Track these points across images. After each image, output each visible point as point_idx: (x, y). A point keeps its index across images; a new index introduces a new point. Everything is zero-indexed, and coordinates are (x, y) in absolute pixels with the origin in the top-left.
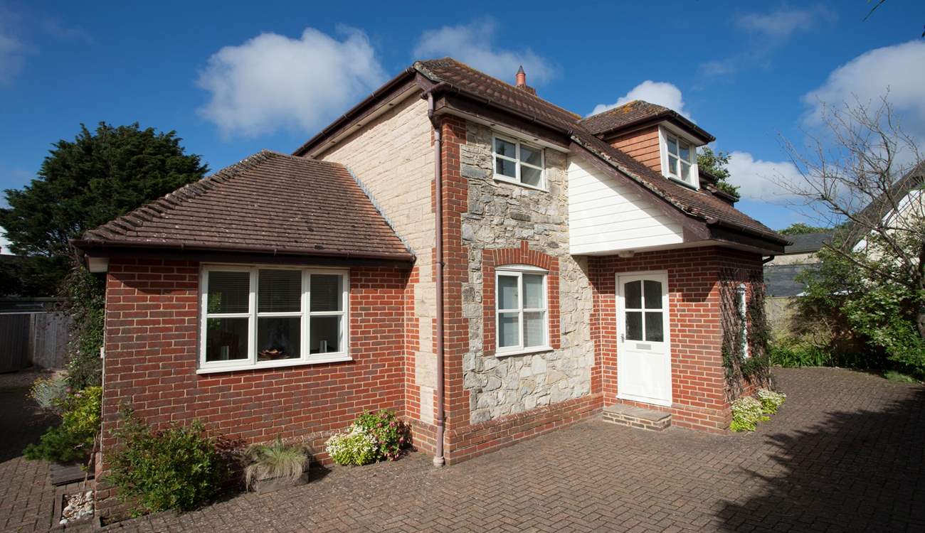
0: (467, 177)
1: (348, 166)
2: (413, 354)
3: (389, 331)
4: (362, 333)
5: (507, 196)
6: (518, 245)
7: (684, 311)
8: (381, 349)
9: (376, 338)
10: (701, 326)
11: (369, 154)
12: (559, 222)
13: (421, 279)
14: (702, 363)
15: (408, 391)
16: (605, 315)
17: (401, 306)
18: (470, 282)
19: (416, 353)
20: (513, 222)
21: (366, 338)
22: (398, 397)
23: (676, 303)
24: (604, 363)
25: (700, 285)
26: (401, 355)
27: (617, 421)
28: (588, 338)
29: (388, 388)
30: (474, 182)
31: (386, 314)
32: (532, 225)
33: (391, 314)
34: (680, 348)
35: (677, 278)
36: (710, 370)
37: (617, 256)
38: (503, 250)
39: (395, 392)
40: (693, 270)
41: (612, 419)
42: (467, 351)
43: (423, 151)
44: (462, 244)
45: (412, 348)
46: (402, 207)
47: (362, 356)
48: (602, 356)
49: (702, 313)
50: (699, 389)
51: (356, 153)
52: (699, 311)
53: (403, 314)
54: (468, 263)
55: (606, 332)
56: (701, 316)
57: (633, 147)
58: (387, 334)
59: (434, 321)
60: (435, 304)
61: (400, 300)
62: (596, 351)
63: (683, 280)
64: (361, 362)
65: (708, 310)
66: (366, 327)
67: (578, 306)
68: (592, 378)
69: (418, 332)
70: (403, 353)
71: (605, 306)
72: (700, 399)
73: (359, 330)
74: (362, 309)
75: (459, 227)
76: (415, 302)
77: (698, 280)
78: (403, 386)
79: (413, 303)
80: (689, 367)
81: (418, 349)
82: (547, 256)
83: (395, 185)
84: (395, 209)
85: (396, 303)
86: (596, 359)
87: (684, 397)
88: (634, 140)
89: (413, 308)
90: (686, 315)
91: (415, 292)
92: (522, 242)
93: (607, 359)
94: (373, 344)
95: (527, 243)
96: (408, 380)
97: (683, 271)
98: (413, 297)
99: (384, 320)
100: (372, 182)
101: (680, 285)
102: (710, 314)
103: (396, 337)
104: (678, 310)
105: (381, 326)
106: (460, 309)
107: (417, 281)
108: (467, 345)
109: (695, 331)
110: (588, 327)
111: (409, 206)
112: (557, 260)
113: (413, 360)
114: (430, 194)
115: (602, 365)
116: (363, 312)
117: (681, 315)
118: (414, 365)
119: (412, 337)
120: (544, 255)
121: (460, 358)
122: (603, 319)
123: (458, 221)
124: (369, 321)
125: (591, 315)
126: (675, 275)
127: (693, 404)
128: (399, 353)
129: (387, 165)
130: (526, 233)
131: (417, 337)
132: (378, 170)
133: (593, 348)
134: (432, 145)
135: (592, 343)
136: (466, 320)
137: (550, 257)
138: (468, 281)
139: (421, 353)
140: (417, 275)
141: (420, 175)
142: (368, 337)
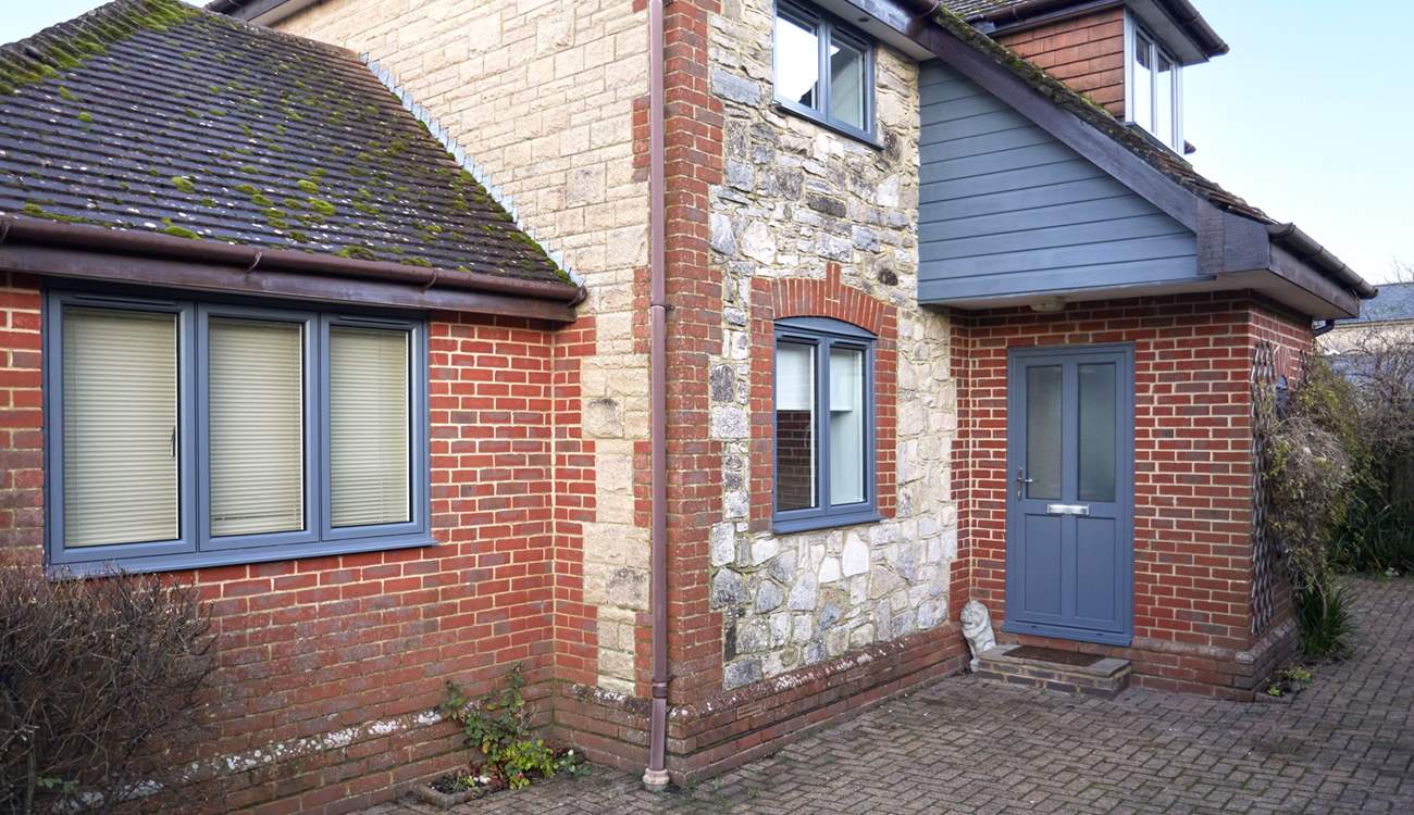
0: (720, 96)
1: (372, 57)
2: (579, 529)
3: (518, 474)
4: (458, 477)
5: (803, 152)
6: (819, 274)
7: (1169, 433)
8: (500, 518)
9: (488, 490)
10: (1207, 468)
11: (440, 27)
12: (899, 224)
13: (600, 346)
14: (1206, 549)
15: (562, 621)
16: (982, 444)
17: (544, 413)
18: (725, 355)
19: (587, 526)
20: (812, 216)
21: (466, 491)
22: (537, 635)
23: (1151, 416)
24: (976, 553)
25: (1210, 376)
26: (544, 534)
27: (1011, 679)
28: (947, 496)
29: (516, 612)
30: (737, 112)
31: (511, 432)
32: (847, 228)
33: (522, 432)
34: (1157, 517)
35: (1157, 360)
36: (1224, 563)
37: (1027, 308)
38: (792, 281)
39: (533, 623)
40: (1195, 343)
41: (1000, 677)
42: (718, 518)
43: (609, 26)
44: (710, 261)
45: (574, 515)
46: (544, 167)
47: (458, 535)
48: (971, 538)
49: (1211, 438)
50: (1197, 605)
51: (394, 24)
52: (1205, 434)
53: (547, 433)
54: (719, 306)
55: (982, 484)
56: (1209, 445)
57: (1060, 57)
58: (512, 481)
59: (640, 447)
60: (646, 406)
61: (542, 398)
62: (960, 526)
63: (1169, 366)
64: (453, 550)
65: (1227, 433)
66: (465, 462)
67: (932, 421)
68: (951, 586)
69: (591, 475)
70: (549, 528)
71: (983, 424)
72: (1196, 628)
73: (450, 470)
74: (458, 418)
75: (705, 219)
76: (584, 401)
77: (1207, 365)
78: (549, 607)
79: (576, 405)
80: (1177, 559)
81: (592, 518)
82: (875, 302)
83: (524, 109)
84: (521, 173)
85: (534, 405)
86: (960, 545)
87: (1162, 624)
88: (1064, 40)
89: (577, 419)
90: (1174, 445)
91: (583, 377)
92: (829, 266)
93: (982, 543)
94: (483, 504)
95: (838, 268)
96: (561, 594)
97: (1171, 345)
98: (577, 392)
99: (506, 447)
100: (449, 101)
101: (1162, 378)
102: (1230, 440)
103: (534, 488)
104: (1156, 433)
105: (500, 461)
106: (705, 419)
107: (590, 351)
108: (718, 504)
109: (1193, 479)
110: (949, 470)
111: (564, 164)
112: (894, 312)
113: (578, 543)
114: (628, 134)
115: (971, 558)
116: (459, 426)
117: (1162, 445)
118: (580, 556)
119: (574, 488)
120: (869, 299)
121: (706, 534)
122: (975, 454)
123: (703, 203)
124: (471, 447)
125: (956, 444)
126: (1154, 354)
127: (1180, 638)
128: (539, 528)
129: (496, 60)
130: (836, 244)
131: (591, 489)
132: (469, 70)
133: (955, 520)
134: (636, 10)
135: (952, 510)
136: (717, 446)
137: (882, 306)
138: (719, 352)
139: (602, 527)
140: (591, 335)
141: (599, 85)
142: (470, 487)
